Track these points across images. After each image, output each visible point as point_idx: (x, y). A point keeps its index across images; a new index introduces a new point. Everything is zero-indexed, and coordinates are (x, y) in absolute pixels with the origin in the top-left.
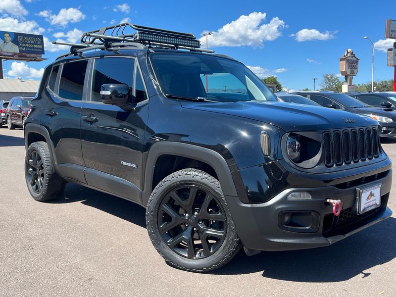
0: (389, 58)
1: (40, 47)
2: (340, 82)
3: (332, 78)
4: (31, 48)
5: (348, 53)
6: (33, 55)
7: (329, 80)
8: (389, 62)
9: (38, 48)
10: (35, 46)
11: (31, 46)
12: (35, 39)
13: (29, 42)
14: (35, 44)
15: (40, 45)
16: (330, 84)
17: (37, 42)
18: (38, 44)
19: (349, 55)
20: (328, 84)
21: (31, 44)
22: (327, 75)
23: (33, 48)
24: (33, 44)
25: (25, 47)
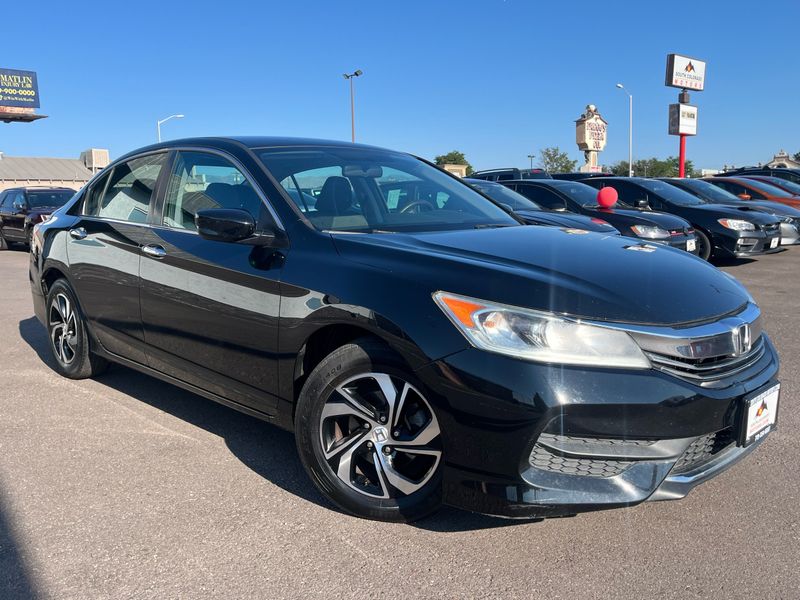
0: (671, 120)
1: (32, 93)
2: (570, 162)
3: (555, 154)
4: (13, 96)
5: (589, 111)
6: (16, 110)
7: (550, 158)
8: (672, 127)
9: (27, 97)
10: (21, 92)
11: (13, 92)
12: (22, 80)
13: (9, 84)
14: (21, 88)
15: (30, 89)
16: (552, 166)
17: (25, 85)
18: (27, 89)
19: (591, 114)
21: (13, 88)
22: (547, 150)
23: (18, 95)
24: (17, 89)
25: (3, 94)
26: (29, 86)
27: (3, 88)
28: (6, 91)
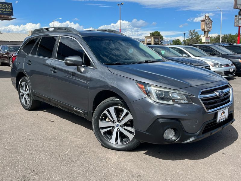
0: (235, 21)
1: (11, 10)
2: (199, 35)
3: (194, 32)
4: (4, 11)
5: (206, 17)
6: (6, 16)
7: (191, 33)
8: (236, 24)
9: (9, 12)
10: (7, 10)
11: (4, 10)
12: (7, 6)
13: (3, 7)
14: (7, 9)
15: (10, 9)
16: (192, 36)
17: (8, 7)
18: (9, 9)
19: (207, 18)
20: (191, 36)
21: (4, 9)
22: (191, 31)
23: (6, 11)
24: (6, 9)
25: (1, 11)
26: (10, 8)
27: (1, 8)
28: (2, 10)
